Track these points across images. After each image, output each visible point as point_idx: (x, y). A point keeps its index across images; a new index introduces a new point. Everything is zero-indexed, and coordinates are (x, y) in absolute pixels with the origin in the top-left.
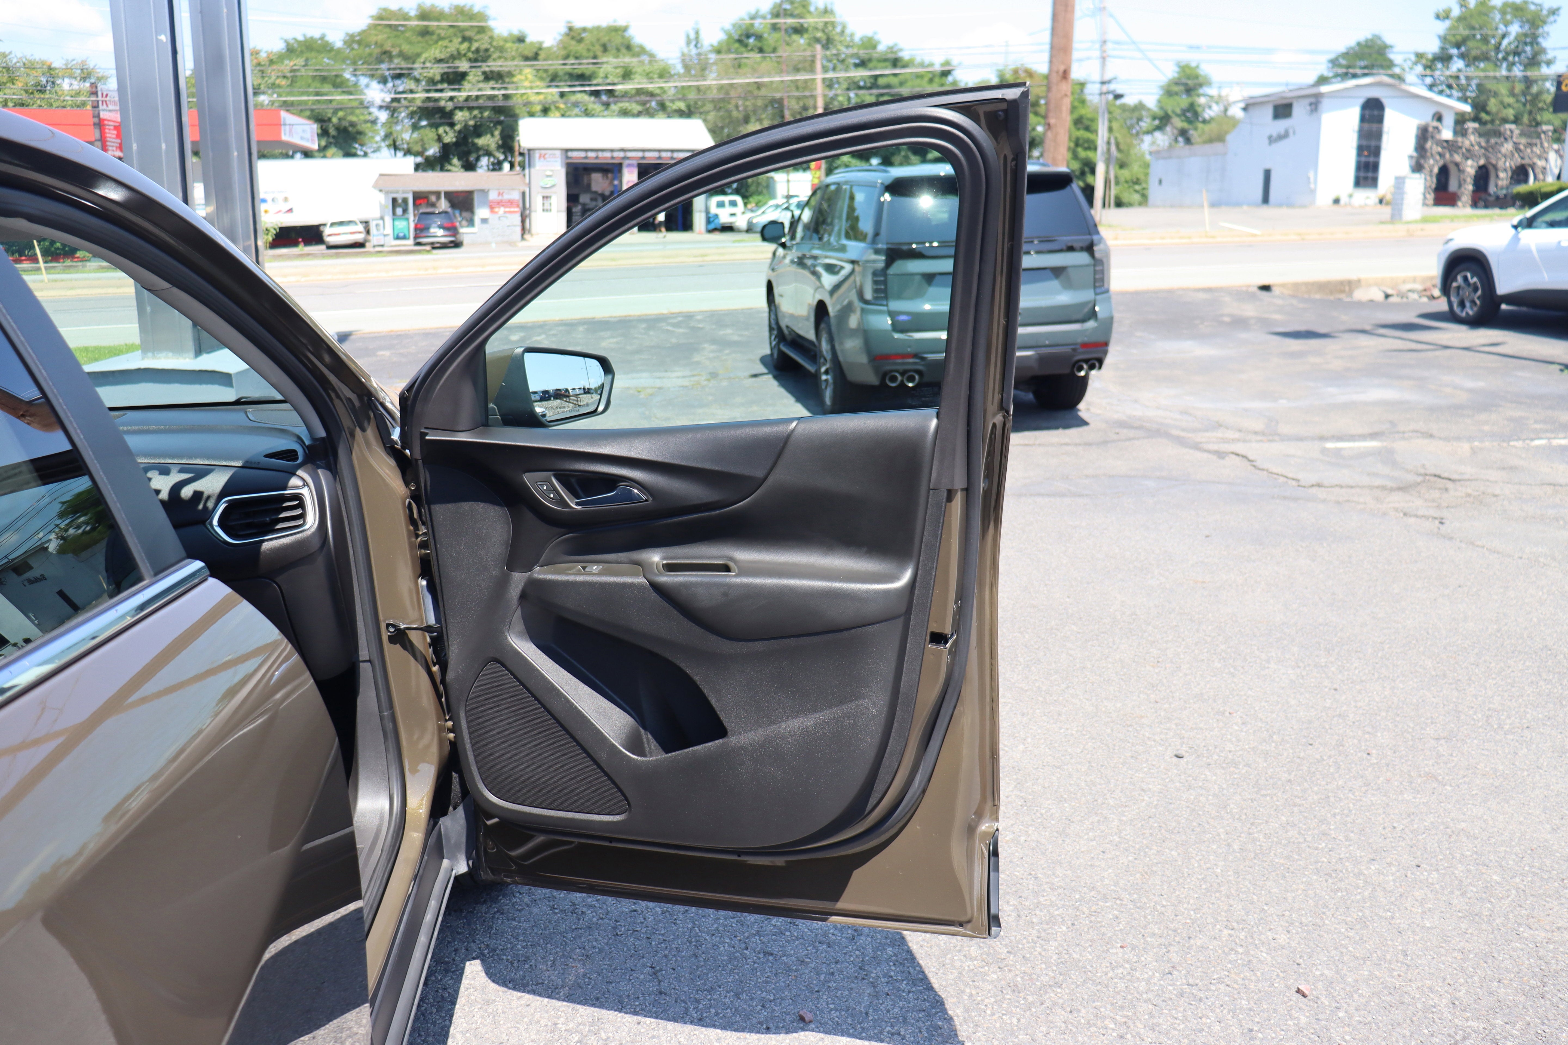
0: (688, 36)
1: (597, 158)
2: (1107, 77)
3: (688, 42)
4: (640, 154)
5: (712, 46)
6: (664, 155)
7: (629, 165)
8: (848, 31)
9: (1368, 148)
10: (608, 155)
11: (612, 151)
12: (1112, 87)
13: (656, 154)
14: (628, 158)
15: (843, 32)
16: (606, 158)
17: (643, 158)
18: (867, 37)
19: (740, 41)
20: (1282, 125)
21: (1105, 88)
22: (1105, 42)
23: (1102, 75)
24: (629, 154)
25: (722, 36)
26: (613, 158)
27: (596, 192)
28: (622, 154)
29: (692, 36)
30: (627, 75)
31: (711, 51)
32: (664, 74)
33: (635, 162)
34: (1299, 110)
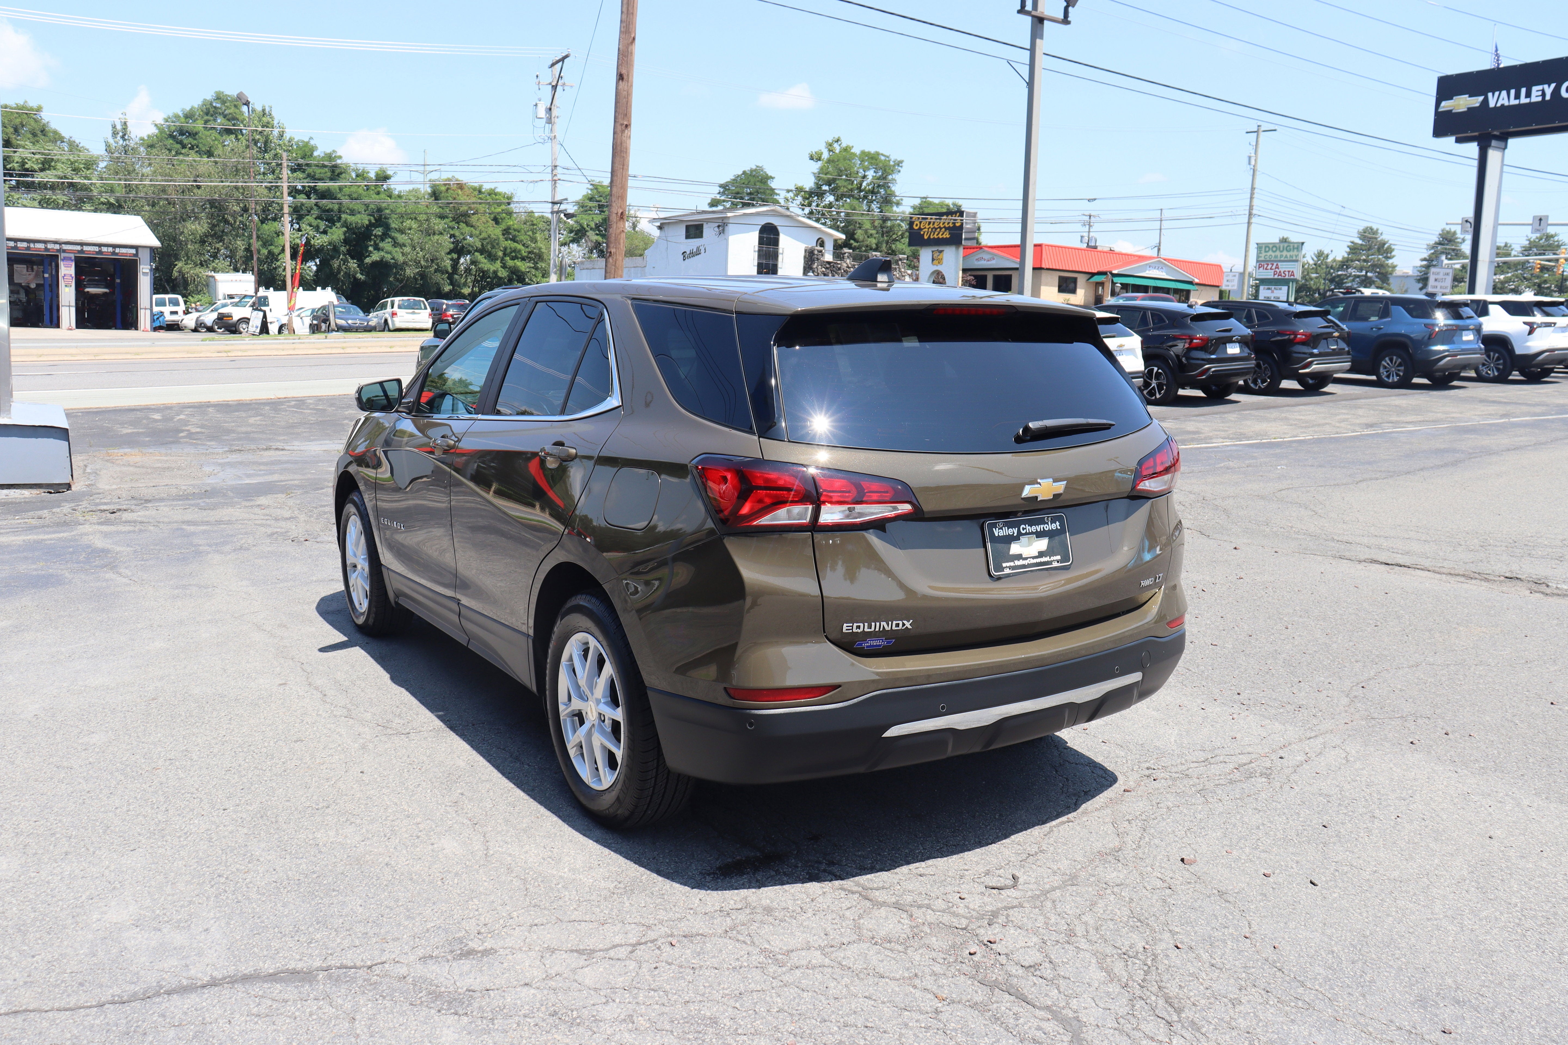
0: (114, 127)
1: (28, 248)
2: (558, 198)
3: (115, 134)
4: (79, 248)
5: (142, 139)
6: (104, 249)
7: (65, 259)
8: (287, 136)
9: (767, 266)
10: (41, 246)
11: (45, 242)
12: (563, 207)
13: (97, 249)
14: (64, 251)
15: (281, 135)
16: (39, 250)
17: (82, 251)
18: (303, 141)
19: (171, 136)
20: (694, 243)
21: (556, 207)
22: (556, 166)
23: (553, 196)
24: (65, 247)
25: (154, 131)
26: (46, 249)
27: (20, 285)
28: (57, 247)
29: (119, 127)
30: (47, 164)
31: (142, 145)
32: (90, 164)
33: (72, 256)
34: (709, 231)
